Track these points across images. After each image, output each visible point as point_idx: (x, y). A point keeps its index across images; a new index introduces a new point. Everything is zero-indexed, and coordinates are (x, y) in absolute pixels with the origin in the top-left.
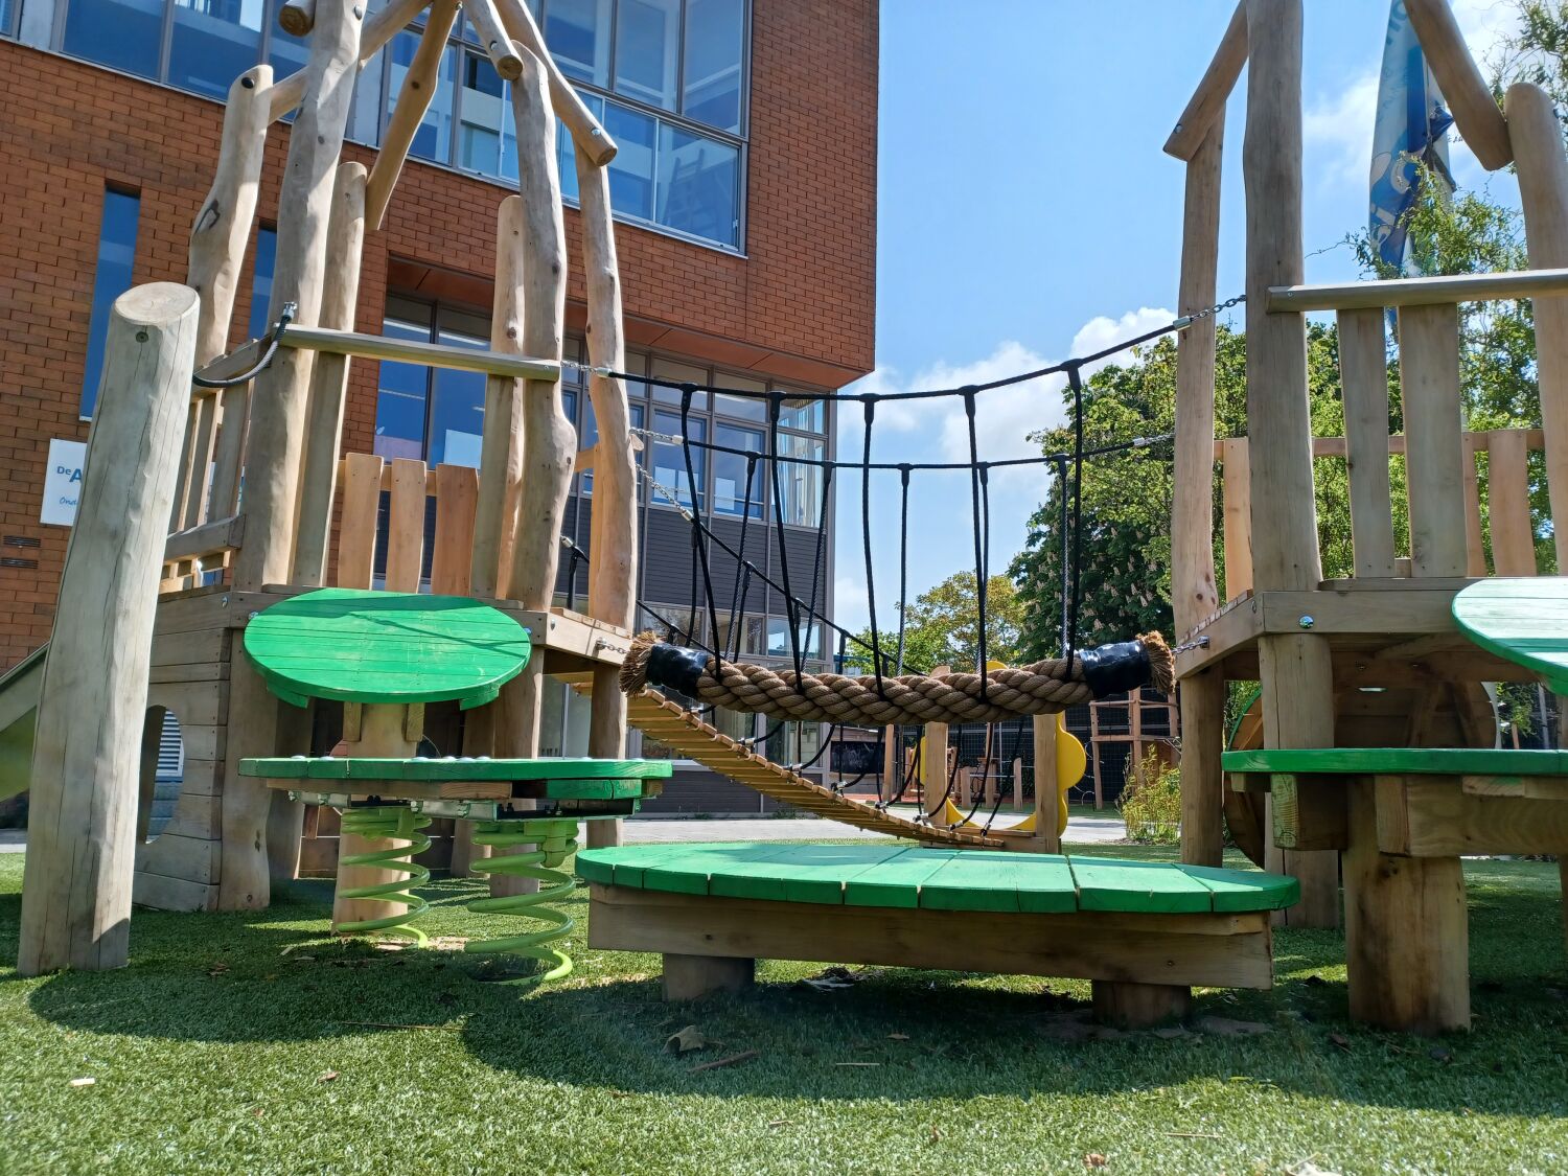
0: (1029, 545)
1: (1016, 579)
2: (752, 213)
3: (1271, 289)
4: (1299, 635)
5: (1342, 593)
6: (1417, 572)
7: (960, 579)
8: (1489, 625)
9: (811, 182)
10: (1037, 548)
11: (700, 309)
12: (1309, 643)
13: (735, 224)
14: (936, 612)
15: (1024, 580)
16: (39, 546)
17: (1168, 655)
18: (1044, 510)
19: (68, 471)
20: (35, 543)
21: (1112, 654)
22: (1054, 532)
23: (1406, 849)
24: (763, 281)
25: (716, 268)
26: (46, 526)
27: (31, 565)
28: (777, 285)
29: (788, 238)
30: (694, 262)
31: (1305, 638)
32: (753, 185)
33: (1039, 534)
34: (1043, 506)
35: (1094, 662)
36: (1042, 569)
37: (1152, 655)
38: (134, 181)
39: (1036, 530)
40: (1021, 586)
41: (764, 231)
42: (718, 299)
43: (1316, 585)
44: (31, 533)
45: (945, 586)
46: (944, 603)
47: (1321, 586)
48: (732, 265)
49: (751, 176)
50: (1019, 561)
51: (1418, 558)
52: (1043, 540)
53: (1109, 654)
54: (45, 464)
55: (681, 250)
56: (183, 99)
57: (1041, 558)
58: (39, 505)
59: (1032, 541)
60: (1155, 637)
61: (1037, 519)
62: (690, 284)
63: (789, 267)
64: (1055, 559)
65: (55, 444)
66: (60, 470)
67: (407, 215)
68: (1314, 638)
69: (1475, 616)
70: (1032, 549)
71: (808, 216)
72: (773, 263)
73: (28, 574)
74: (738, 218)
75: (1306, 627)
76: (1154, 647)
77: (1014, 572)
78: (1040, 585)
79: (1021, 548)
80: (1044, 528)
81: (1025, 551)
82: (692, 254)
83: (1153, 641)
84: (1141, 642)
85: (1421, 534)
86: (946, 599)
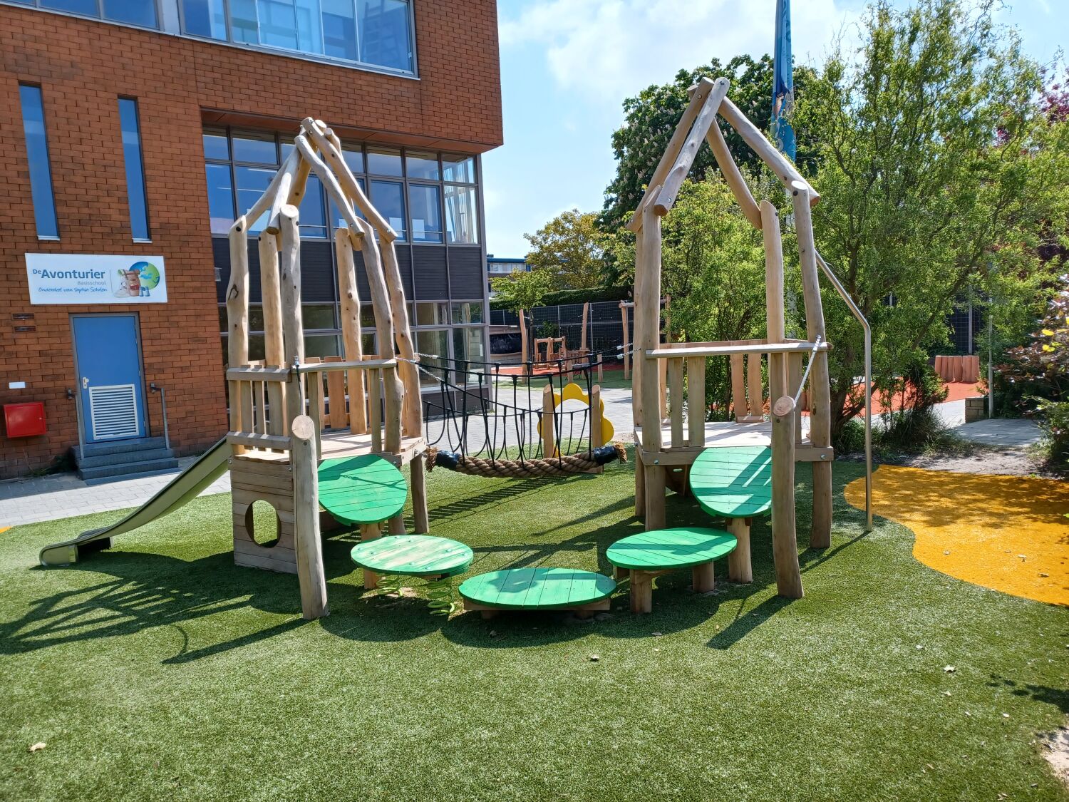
0: (605, 206)
2: (420, 47)
9: (455, 20)
10: (610, 208)
11: (394, 118)
12: (657, 468)
13: (410, 55)
16: (33, 318)
18: (614, 184)
19: (39, 272)
20: (31, 316)
22: (620, 198)
24: (430, 94)
25: (401, 89)
26: (34, 306)
27: (32, 329)
28: (440, 95)
29: (445, 62)
30: (387, 86)
32: (419, 28)
33: (611, 200)
34: (614, 181)
38: (36, 79)
39: (609, 197)
41: (428, 58)
42: (403, 109)
44: (27, 311)
48: (410, 85)
49: (418, 22)
50: (599, 217)
52: (614, 203)
54: (25, 268)
55: (379, 80)
56: (53, 17)
57: (612, 215)
58: (28, 293)
59: (607, 204)
62: (386, 102)
63: (446, 82)
65: (28, 256)
66: (35, 272)
67: (208, 80)
71: (455, 45)
72: (436, 80)
73: (31, 335)
74: (411, 51)
81: (603, 210)
82: (385, 81)
86: (556, 231)
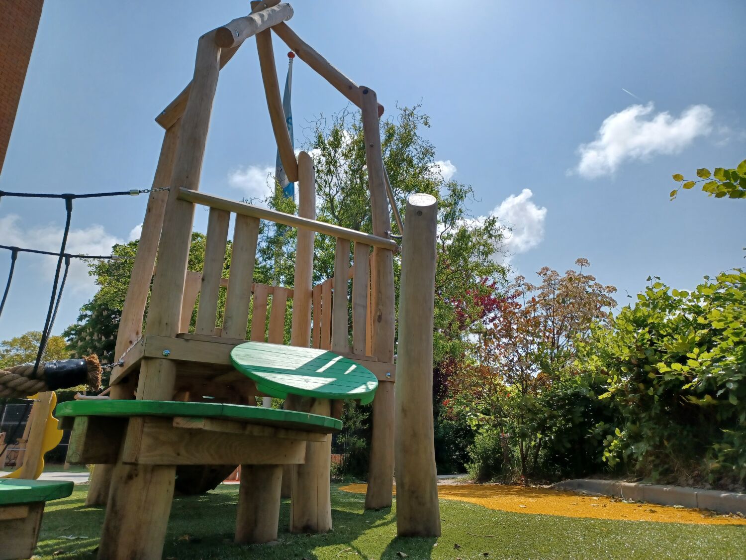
0: (78, 321)
1: (67, 338)
3: (180, 188)
4: (161, 359)
5: (187, 340)
6: (224, 334)
7: (34, 335)
8: (242, 359)
10: (83, 323)
12: (165, 363)
14: (13, 353)
15: (72, 339)
17: (98, 368)
18: (90, 304)
21: (66, 365)
22: (94, 317)
23: (136, 460)
31: (164, 361)
33: (86, 316)
34: (91, 301)
35: (53, 369)
36: (83, 334)
37: (89, 367)
39: (84, 313)
40: (69, 342)
43: (175, 335)
45: (23, 338)
46: (20, 347)
47: (178, 336)
50: (71, 329)
51: (225, 328)
52: (87, 319)
53: (63, 365)
57: (83, 329)
59: (81, 318)
60: (93, 358)
61: (86, 307)
64: (91, 330)
68: (169, 361)
69: (239, 355)
70: (80, 323)
75: (166, 356)
76: (91, 363)
77: (67, 334)
78: (80, 343)
79: (74, 322)
80: (89, 313)
81: (76, 323)
83: (92, 359)
84: (85, 359)
85: (229, 318)
86: (22, 344)
